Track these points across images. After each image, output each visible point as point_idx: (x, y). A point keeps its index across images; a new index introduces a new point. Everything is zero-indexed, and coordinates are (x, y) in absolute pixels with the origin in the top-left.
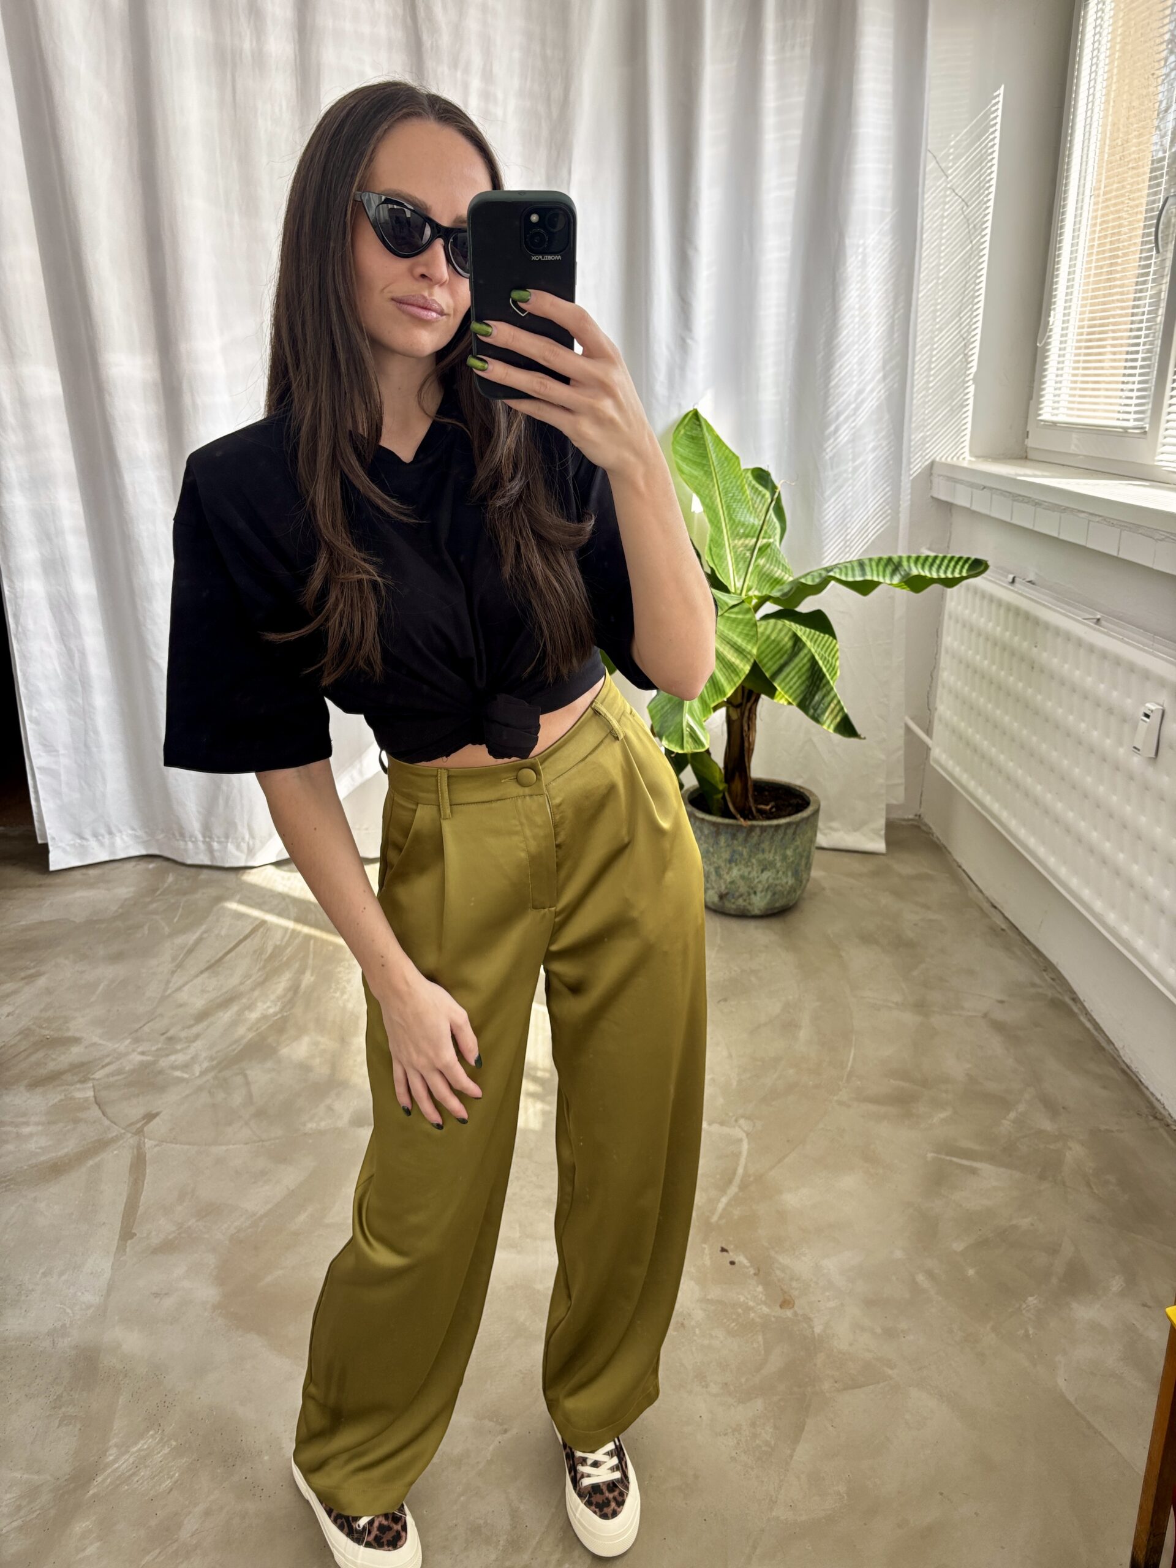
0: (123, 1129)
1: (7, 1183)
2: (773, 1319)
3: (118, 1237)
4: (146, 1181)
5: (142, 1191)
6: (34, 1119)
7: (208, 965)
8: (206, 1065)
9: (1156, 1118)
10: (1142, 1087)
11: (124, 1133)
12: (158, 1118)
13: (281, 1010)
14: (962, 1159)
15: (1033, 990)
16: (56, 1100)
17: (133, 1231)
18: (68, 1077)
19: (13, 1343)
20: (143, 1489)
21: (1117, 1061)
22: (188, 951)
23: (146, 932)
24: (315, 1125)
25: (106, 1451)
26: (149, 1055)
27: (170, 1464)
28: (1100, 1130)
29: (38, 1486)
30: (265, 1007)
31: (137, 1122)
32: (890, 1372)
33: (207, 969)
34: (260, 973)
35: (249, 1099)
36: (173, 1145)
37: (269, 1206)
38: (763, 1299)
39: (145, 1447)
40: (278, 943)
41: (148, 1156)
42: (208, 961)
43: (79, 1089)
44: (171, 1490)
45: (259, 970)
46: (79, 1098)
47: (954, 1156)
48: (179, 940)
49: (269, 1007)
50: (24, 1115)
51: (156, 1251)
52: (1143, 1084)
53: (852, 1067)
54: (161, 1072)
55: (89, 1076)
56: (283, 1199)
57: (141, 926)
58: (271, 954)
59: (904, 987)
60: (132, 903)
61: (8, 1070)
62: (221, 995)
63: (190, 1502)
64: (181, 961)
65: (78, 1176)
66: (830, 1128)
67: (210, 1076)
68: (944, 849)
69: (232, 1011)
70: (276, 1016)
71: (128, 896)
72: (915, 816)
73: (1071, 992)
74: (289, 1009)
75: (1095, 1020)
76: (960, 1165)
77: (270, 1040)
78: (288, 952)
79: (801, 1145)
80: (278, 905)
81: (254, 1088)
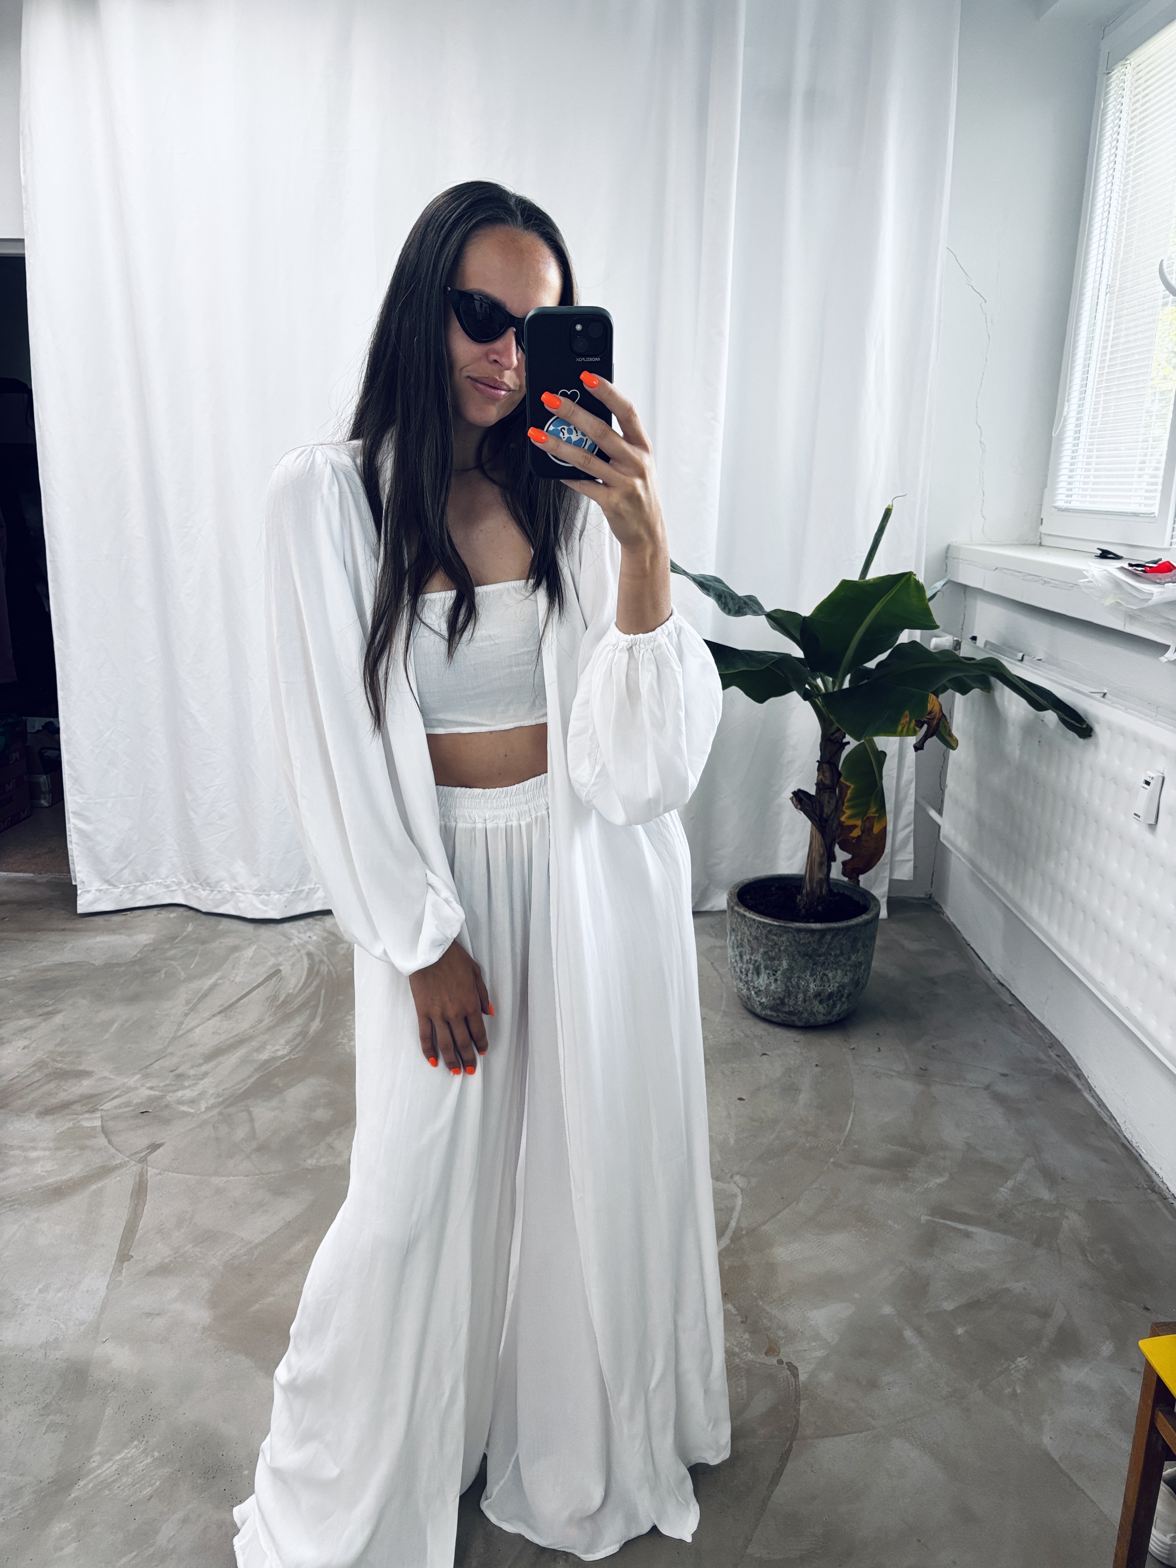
0: (127, 1157)
1: (12, 1203)
2: (758, 1365)
3: (115, 1258)
4: (146, 1207)
5: (142, 1217)
7: (219, 1009)
8: (212, 1101)
9: (1153, 1191)
10: (1142, 1162)
11: (128, 1162)
12: (161, 1148)
13: (290, 1053)
14: (956, 1222)
15: (1036, 1066)
16: (64, 1129)
17: (130, 1254)
18: (77, 1107)
19: (8, 1352)
20: (124, 1494)
21: (1118, 1136)
22: (202, 995)
23: (163, 976)
24: (314, 1161)
25: (91, 1457)
26: (154, 1091)
28: (1098, 1201)
29: (21, 1488)
30: (274, 1049)
31: (141, 1152)
33: (220, 1013)
34: (271, 1019)
35: (252, 1134)
36: (176, 1174)
37: (266, 1236)
38: (749, 1346)
39: (129, 1456)
40: (291, 991)
41: (149, 1183)
42: (222, 1006)
44: (152, 1496)
45: (270, 1015)
46: (88, 1127)
47: (950, 1220)
48: (195, 985)
49: (277, 1050)
51: (150, 1273)
52: (1142, 1159)
54: (167, 1106)
55: (98, 1106)
56: (279, 1230)
57: (159, 971)
58: (283, 1001)
59: (907, 1057)
60: (151, 948)
61: (21, 1098)
62: (232, 1037)
63: (169, 1510)
64: (196, 1004)
65: (80, 1199)
66: (824, 1188)
67: (215, 1112)
68: (954, 928)
69: (240, 1053)
70: (284, 1058)
71: (148, 942)
72: (926, 895)
73: (1075, 1069)
74: (297, 1053)
75: (1098, 1096)
76: (954, 1228)
77: (276, 1080)
78: (300, 1000)
79: (795, 1203)
80: (292, 956)
81: (257, 1125)
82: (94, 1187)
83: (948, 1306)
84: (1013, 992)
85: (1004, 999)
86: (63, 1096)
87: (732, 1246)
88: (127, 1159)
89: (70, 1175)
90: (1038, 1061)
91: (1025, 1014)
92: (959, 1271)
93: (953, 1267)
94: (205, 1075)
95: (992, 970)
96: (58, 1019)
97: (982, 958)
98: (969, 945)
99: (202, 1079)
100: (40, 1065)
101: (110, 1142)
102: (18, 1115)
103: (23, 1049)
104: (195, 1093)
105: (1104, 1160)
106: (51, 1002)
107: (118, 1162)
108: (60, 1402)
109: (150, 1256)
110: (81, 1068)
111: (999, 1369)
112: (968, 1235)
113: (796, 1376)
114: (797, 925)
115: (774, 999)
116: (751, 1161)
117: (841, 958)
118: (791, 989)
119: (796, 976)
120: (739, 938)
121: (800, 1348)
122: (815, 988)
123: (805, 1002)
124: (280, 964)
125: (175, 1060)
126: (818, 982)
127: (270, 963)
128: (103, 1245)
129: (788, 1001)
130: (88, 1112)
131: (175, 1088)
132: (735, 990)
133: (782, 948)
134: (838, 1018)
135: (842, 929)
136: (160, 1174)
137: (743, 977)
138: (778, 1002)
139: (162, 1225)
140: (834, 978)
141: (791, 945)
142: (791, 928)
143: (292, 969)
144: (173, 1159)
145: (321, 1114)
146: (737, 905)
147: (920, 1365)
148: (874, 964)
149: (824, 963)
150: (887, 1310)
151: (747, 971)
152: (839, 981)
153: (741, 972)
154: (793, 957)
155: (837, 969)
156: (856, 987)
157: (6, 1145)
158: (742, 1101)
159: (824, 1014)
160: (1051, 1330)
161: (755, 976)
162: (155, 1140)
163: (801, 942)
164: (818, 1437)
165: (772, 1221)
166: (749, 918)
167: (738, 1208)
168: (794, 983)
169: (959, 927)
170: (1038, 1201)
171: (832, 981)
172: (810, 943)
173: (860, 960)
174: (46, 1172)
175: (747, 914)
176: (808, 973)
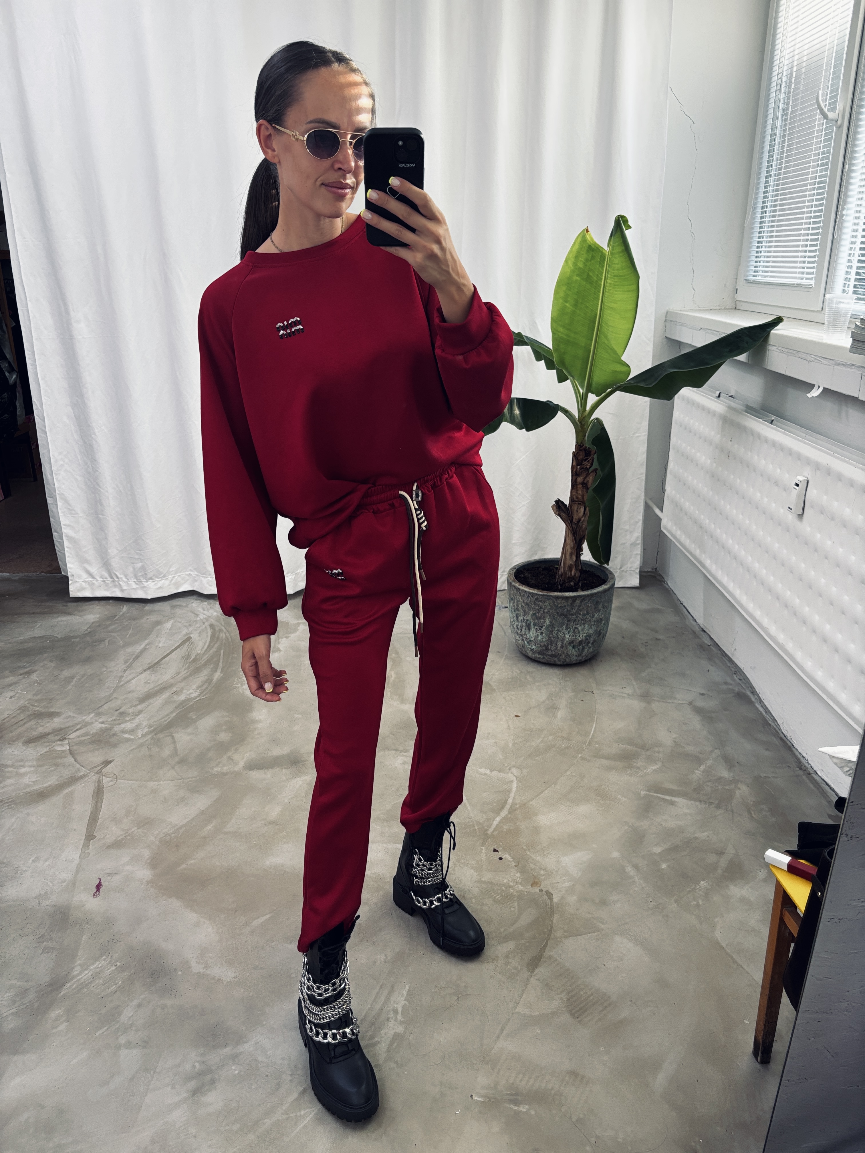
0: (88, 770)
1: (9, 804)
2: (525, 893)
3: (84, 838)
4: (103, 804)
5: (101, 810)
6: (27, 764)
7: (150, 665)
8: (146, 730)
9: (801, 769)
10: (794, 749)
11: (89, 773)
12: (112, 764)
13: (200, 695)
14: (665, 795)
15: (725, 687)
16: (42, 752)
17: (94, 835)
18: (51, 737)
19: (12, 903)
20: (97, 991)
21: (778, 733)
22: (136, 657)
23: (107, 644)
24: (219, 769)
25: (73, 968)
26: (105, 724)
27: (116, 976)
28: (761, 777)
29: (27, 989)
30: (188, 693)
31: (98, 766)
32: (603, 926)
33: (149, 668)
34: (186, 671)
35: (175, 752)
36: (122, 781)
37: (187, 820)
38: (520, 881)
39: (100, 966)
40: (199, 652)
41: (104, 788)
42: (149, 664)
43: (59, 745)
44: (116, 991)
45: (185, 669)
46: (60, 751)
47: (659, 794)
48: (129, 650)
49: (191, 693)
50: (22, 761)
51: (109, 847)
52: (794, 747)
53: (593, 735)
54: (114, 735)
55: (66, 736)
56: (196, 816)
57: (104, 641)
58: (193, 659)
59: (635, 683)
60: (98, 625)
61: (11, 732)
62: (158, 685)
63: (129, 999)
64: (131, 664)
65: (57, 799)
66: (574, 774)
67: (148, 737)
68: (672, 592)
69: (165, 696)
70: (196, 699)
71: (95, 620)
72: (652, 569)
73: (751, 688)
74: (205, 695)
75: (765, 706)
76: (663, 799)
77: (191, 714)
78: (205, 658)
79: (553, 785)
80: (200, 627)
81: (177, 745)
82: (66, 791)
83: (657, 850)
84: (712, 637)
85: (706, 642)
86: (41, 730)
87: (509, 816)
88: (88, 772)
89: (49, 783)
90: (726, 683)
91: (719, 652)
92: (666, 827)
93: (662, 825)
94: (140, 712)
95: (697, 621)
96: (34, 677)
97: (691, 613)
98: (682, 604)
99: (138, 715)
100: (23, 709)
101: (76, 760)
102: (10, 744)
103: (11, 698)
104: (134, 725)
105: (767, 749)
106: (28, 665)
107: (82, 773)
108: (51, 934)
109: (108, 836)
110: (53, 710)
111: (688, 890)
112: (672, 803)
113: (551, 899)
114: (556, 594)
115: (541, 646)
116: (523, 757)
117: (588, 617)
118: (552, 639)
119: (556, 629)
120: (515, 604)
121: (554, 881)
122: (570, 638)
123: (562, 648)
124: (190, 633)
125: (118, 702)
126: (571, 634)
127: (184, 632)
128: (75, 830)
129: (551, 647)
130: (59, 740)
131: (119, 722)
132: (514, 641)
133: (546, 611)
134: (586, 658)
135: (588, 595)
136: (112, 781)
137: (519, 632)
138: (544, 648)
139: (115, 815)
140: (583, 630)
141: (551, 608)
142: (551, 596)
143: (199, 636)
144: (121, 771)
145: (224, 736)
146: (514, 581)
147: (636, 889)
148: (612, 619)
149: (576, 620)
150: (616, 854)
151: (522, 628)
152: (586, 632)
153: (517, 628)
154: (554, 617)
155: (584, 624)
156: (598, 637)
157: (3, 764)
158: (518, 718)
159: (576, 656)
160: (723, 862)
161: (527, 632)
162: (107, 759)
163: (559, 606)
164: (566, 937)
165: (538, 798)
166: (523, 590)
167: (514, 790)
168: (555, 635)
169: (675, 592)
170: (721, 778)
171: (581, 632)
172: (565, 606)
173: (601, 617)
174: (32, 782)
175: (521, 587)
176: (564, 627)
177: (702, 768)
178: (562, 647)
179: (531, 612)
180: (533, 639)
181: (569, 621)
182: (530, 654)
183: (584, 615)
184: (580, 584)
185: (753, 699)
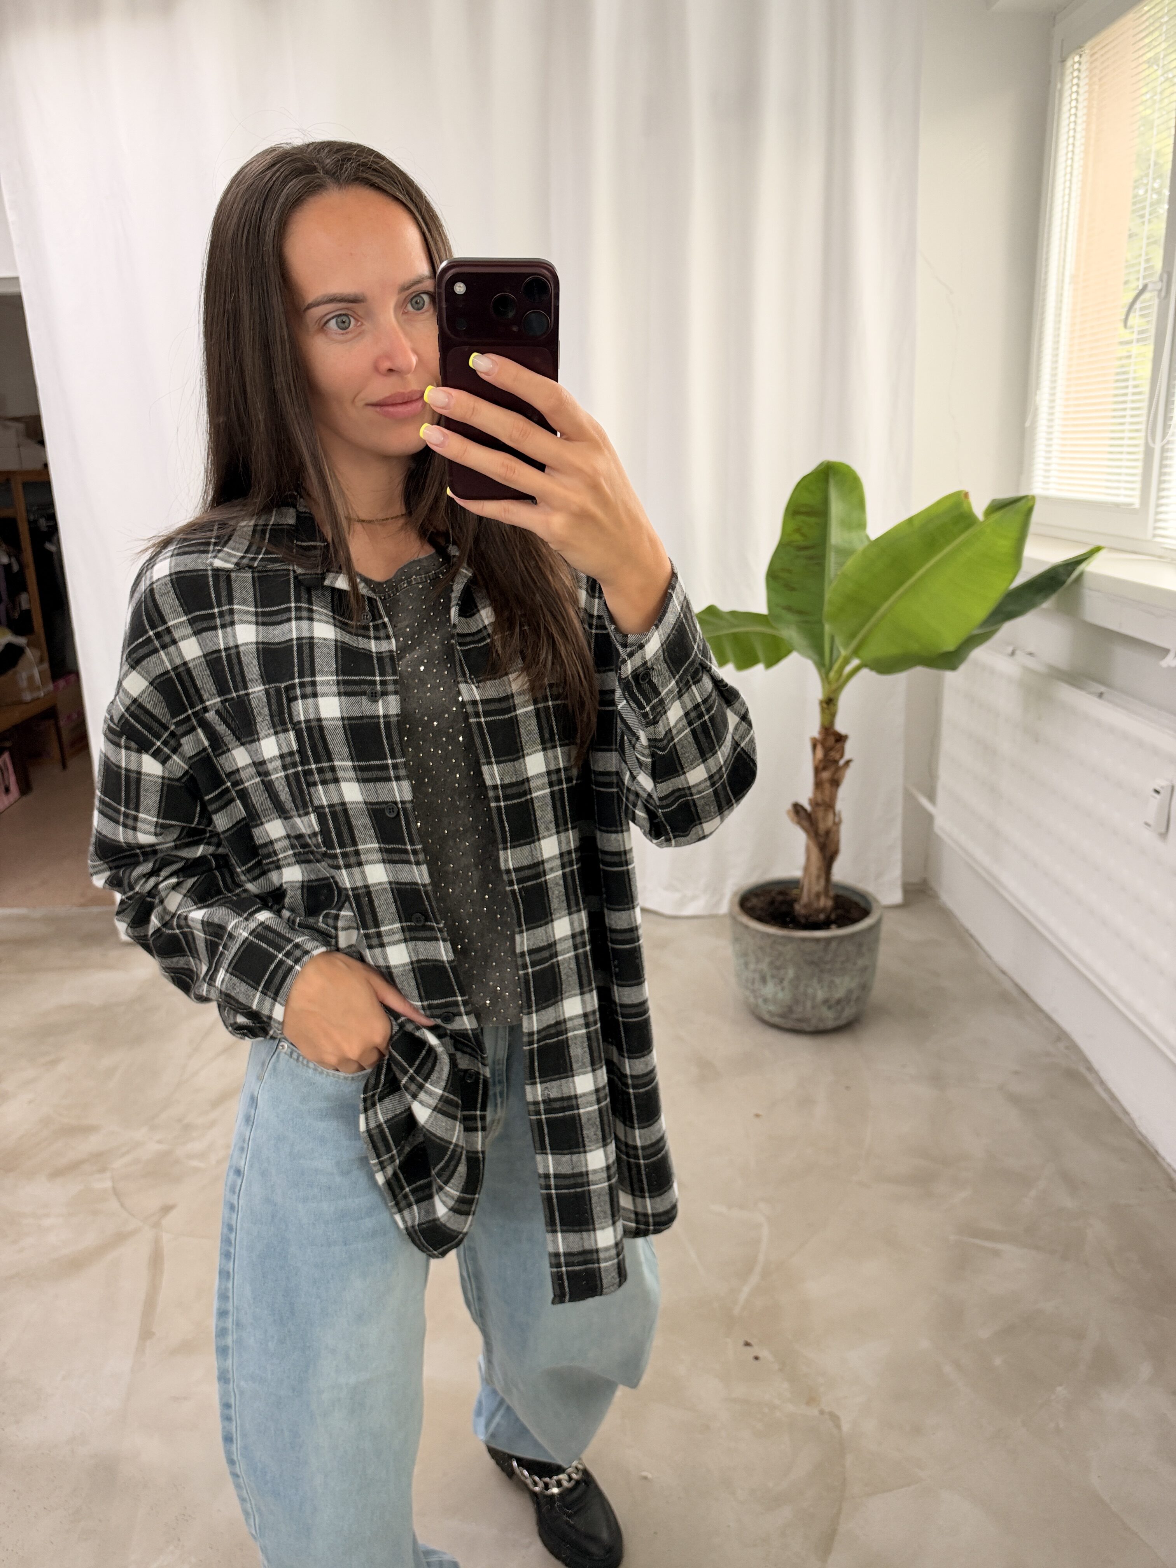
1: (28, 1280)
2: (799, 1418)
3: (137, 1336)
4: (164, 1278)
5: (161, 1288)
6: (55, 1210)
11: (142, 1227)
12: (174, 1210)
14: (982, 1240)
15: (1046, 1060)
16: (74, 1192)
17: (152, 1331)
18: (87, 1167)
21: (1133, 1132)
26: (163, 1145)
28: (1120, 1205)
31: (155, 1214)
32: (921, 1473)
38: (789, 1396)
39: (165, 1563)
41: (165, 1251)
43: (98, 1180)
46: (99, 1189)
47: (979, 1239)
50: (46, 1206)
51: (173, 1352)
53: (870, 1145)
54: (177, 1162)
55: (108, 1165)
59: (918, 1059)
61: (31, 1158)
65: (97, 1270)
66: (850, 1210)
68: (949, 913)
73: (1085, 1062)
75: (1111, 1091)
76: (984, 1247)
82: (111, 1256)
83: (984, 1333)
84: (1017, 982)
85: (1010, 990)
86: (72, 1155)
87: (763, 1282)
88: (141, 1224)
89: (86, 1244)
90: (1048, 1054)
91: (1031, 1006)
92: (992, 1294)
93: (985, 1290)
94: (213, 1123)
95: (994, 958)
96: (61, 1068)
97: (983, 946)
98: (967, 931)
99: (210, 1128)
100: (46, 1121)
101: (122, 1205)
102: (29, 1178)
103: (29, 1103)
104: (205, 1145)
105: (1122, 1160)
106: (52, 1050)
107: (132, 1227)
108: (90, 1506)
109: (172, 1333)
110: (88, 1122)
111: (1039, 1402)
112: (996, 1253)
113: (839, 1427)
114: (800, 933)
115: (782, 1006)
116: (773, 1185)
117: (847, 964)
118: (798, 996)
119: (803, 984)
120: (742, 947)
121: (839, 1395)
122: (823, 995)
125: (182, 1108)
126: (825, 989)
128: (123, 1323)
129: (796, 1008)
130: (98, 1171)
131: (183, 1140)
132: (742, 997)
133: (788, 957)
134: (846, 1022)
135: (848, 934)
136: (175, 1239)
138: (787, 1009)
139: (182, 1297)
140: (841, 984)
141: (796, 955)
142: (795, 937)
144: (187, 1222)
146: (739, 915)
147: (962, 1403)
149: (831, 970)
150: (925, 1344)
151: (753, 980)
152: (846, 986)
154: (800, 966)
155: (843, 975)
156: (863, 991)
157: (19, 1212)
158: (759, 1118)
159: (833, 1019)
160: (1086, 1352)
161: (762, 985)
162: (167, 1202)
163: (806, 950)
164: (868, 1495)
165: (801, 1251)
166: (752, 928)
167: (765, 1239)
168: (801, 991)
169: (954, 912)
170: (1062, 1209)
171: (839, 987)
172: (815, 952)
173: (865, 964)
174: (61, 1241)
175: (750, 923)
176: (815, 980)
177: (1033, 1193)
178: (813, 1008)
179: (767, 960)
180: (770, 996)
181: (822, 971)
182: (767, 1017)
183: (843, 963)
184: (833, 917)
185: (1090, 1077)
